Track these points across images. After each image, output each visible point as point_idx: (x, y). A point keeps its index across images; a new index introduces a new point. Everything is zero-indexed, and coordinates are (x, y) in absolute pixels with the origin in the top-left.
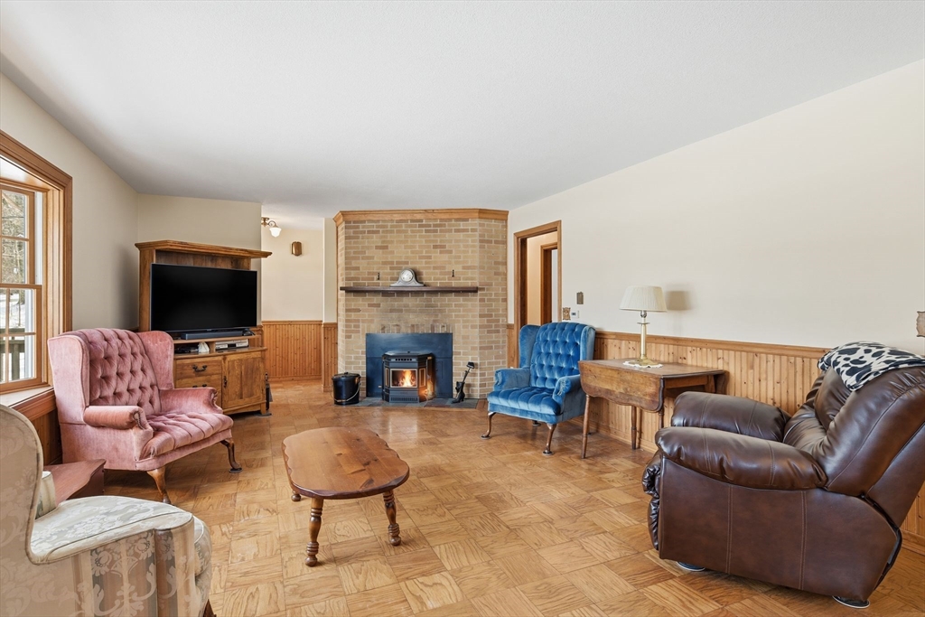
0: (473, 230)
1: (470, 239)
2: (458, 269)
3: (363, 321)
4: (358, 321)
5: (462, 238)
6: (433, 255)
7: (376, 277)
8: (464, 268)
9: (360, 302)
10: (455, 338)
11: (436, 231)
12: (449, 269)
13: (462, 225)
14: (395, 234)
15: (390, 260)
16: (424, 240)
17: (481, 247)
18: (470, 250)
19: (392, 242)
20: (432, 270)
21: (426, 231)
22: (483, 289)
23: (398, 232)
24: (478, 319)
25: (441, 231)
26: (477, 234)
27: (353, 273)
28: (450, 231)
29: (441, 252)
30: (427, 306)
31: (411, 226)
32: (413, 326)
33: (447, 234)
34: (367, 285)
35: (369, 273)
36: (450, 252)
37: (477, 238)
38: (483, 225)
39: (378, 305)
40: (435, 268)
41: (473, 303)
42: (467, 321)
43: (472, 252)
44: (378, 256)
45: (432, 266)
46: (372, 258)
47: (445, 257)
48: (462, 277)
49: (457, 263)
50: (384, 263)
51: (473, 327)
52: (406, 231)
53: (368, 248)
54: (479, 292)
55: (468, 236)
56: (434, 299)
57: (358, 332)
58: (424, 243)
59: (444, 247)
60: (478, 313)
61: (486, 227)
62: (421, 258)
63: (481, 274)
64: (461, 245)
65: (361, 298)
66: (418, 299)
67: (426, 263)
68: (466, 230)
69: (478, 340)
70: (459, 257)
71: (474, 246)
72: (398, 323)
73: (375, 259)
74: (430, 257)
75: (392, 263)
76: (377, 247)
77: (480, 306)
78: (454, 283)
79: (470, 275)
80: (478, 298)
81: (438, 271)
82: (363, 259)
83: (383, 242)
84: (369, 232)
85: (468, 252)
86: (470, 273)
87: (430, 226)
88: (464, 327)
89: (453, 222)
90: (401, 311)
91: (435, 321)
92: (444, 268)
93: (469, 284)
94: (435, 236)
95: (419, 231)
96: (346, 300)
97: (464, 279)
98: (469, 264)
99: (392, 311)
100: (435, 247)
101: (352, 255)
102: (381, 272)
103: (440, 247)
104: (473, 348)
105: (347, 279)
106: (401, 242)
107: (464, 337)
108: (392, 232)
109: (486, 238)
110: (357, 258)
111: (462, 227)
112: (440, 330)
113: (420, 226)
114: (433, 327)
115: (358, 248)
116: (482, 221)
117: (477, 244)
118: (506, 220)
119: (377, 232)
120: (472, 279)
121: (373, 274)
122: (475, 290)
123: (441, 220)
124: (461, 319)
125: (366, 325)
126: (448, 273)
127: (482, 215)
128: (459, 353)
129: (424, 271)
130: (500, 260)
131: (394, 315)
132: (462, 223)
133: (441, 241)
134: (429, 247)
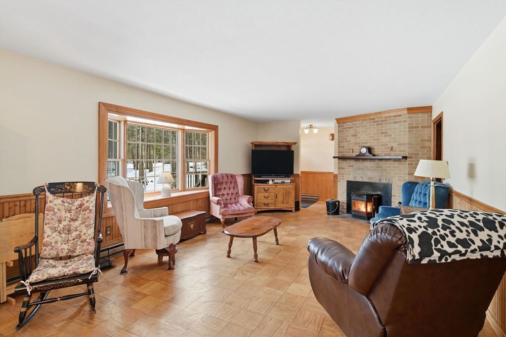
0: (405, 121)
1: (402, 127)
2: (395, 145)
3: (346, 174)
4: (343, 174)
5: (397, 127)
6: (380, 138)
7: (352, 151)
8: (399, 145)
9: (345, 164)
10: (393, 187)
11: (382, 124)
12: (390, 145)
13: (398, 119)
14: (361, 128)
15: (358, 142)
16: (375, 130)
17: (409, 131)
18: (402, 134)
19: (360, 132)
20: (380, 147)
21: (377, 125)
22: (412, 157)
23: (362, 126)
24: (407, 176)
25: (385, 124)
26: (407, 123)
27: (341, 150)
28: (390, 123)
29: (385, 136)
30: (377, 167)
31: (369, 123)
32: (370, 178)
33: (389, 125)
34: (347, 155)
35: (349, 149)
36: (391, 135)
37: (407, 126)
38: (412, 117)
39: (352, 166)
40: (382, 145)
41: (403, 166)
42: (401, 177)
43: (404, 135)
44: (353, 140)
45: (380, 144)
46: (350, 141)
47: (387, 139)
48: (397, 150)
49: (394, 142)
50: (356, 144)
52: (366, 126)
53: (348, 136)
54: (408, 159)
55: (401, 125)
56: (381, 163)
57: (343, 179)
58: (376, 132)
59: (387, 133)
60: (407, 172)
61: (414, 119)
62: (374, 140)
63: (410, 148)
64: (397, 131)
65: (345, 162)
66: (372, 163)
67: (377, 143)
68: (400, 122)
70: (396, 138)
71: (404, 131)
72: (362, 176)
73: (352, 142)
74: (379, 139)
75: (359, 143)
76: (353, 136)
77: (409, 168)
78: (393, 154)
79: (402, 149)
80: (408, 163)
81: (383, 147)
82: (346, 142)
83: (355, 132)
84: (349, 128)
86: (402, 148)
87: (379, 121)
88: (398, 180)
89: (392, 118)
90: (363, 169)
91: (381, 176)
92: (387, 145)
93: (402, 154)
94: (382, 127)
95: (373, 125)
96: (338, 163)
98: (402, 142)
99: (359, 169)
100: (382, 133)
101: (341, 140)
102: (354, 148)
103: (384, 133)
105: (339, 152)
106: (364, 132)
107: (398, 186)
108: (359, 127)
109: (414, 125)
110: (343, 142)
111: (397, 120)
112: (384, 181)
113: (374, 122)
114: (380, 179)
115: (343, 136)
116: (411, 115)
117: (407, 129)
118: (431, 112)
119: (352, 128)
120: (404, 151)
121: (350, 149)
122: (405, 158)
123: (385, 117)
124: (396, 175)
125: (347, 176)
126: (389, 148)
127: (410, 111)
128: (395, 196)
129: (376, 147)
130: (426, 138)
131: (360, 172)
132: (397, 118)
133: (385, 130)
134: (378, 133)
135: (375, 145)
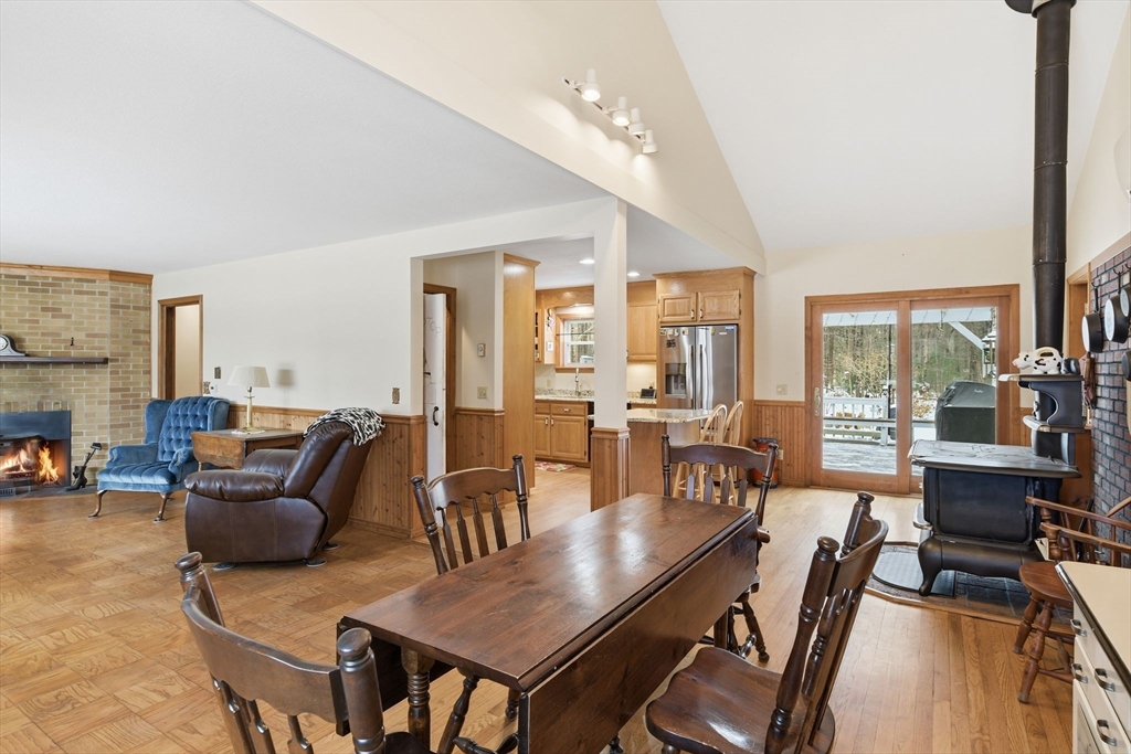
0: (101, 293)
1: (98, 303)
2: (80, 336)
5: (85, 301)
6: (41, 319)
8: (88, 335)
10: (75, 417)
11: (46, 291)
12: (66, 336)
13: (85, 287)
16: (27, 300)
17: (113, 313)
18: (97, 315)
20: (39, 337)
21: (30, 290)
22: (117, 360)
24: (108, 393)
25: (54, 291)
26: (108, 298)
28: (69, 292)
29: (53, 317)
30: (32, 379)
31: (6, 283)
32: (8, 404)
33: (63, 296)
36: (69, 316)
37: (109, 303)
38: (117, 288)
40: (43, 334)
41: (102, 380)
42: (94, 397)
43: (100, 318)
45: (40, 332)
47: (61, 322)
48: (85, 346)
49: (77, 329)
51: (100, 403)
54: (110, 364)
55: (95, 300)
56: (41, 371)
58: (27, 304)
59: (59, 310)
60: (108, 387)
61: (120, 291)
62: (22, 321)
63: (113, 342)
64: (85, 309)
66: (17, 371)
67: (30, 328)
68: (93, 293)
69: (108, 418)
70: (81, 323)
71: (103, 312)
74: (36, 321)
77: (112, 379)
78: (74, 353)
79: (96, 344)
80: (109, 370)
81: (49, 338)
85: (95, 317)
86: (96, 342)
87: (36, 284)
88: (87, 403)
89: (73, 282)
91: (43, 397)
92: (59, 335)
93: (96, 354)
94: (44, 297)
95: (19, 289)
97: (88, 348)
98: (96, 331)
100: (44, 309)
103: (55, 312)
104: (100, 427)
107: (87, 415)
109: (121, 303)
111: (85, 289)
112: (51, 408)
113: (21, 283)
114: (40, 405)
116: (115, 284)
117: (108, 309)
118: (150, 285)
120: (101, 348)
122: (105, 361)
123: (54, 278)
124: (84, 395)
126: (64, 341)
127: (113, 277)
128: (81, 434)
129: (27, 338)
130: (142, 327)
132: (85, 284)
133: (54, 303)
134: (34, 309)
135: (27, 334)
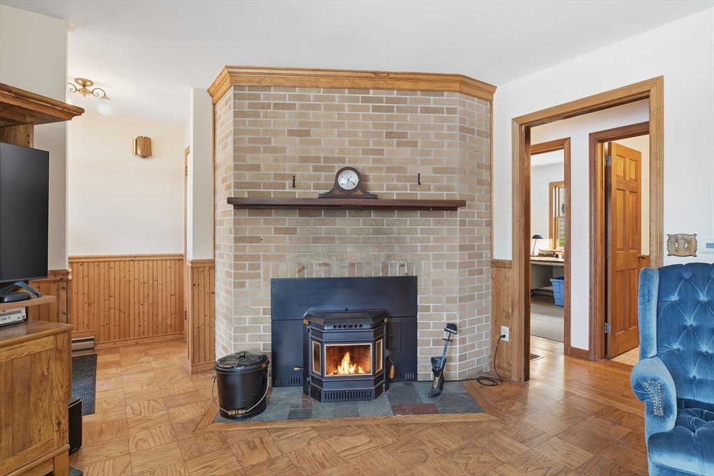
0: (450, 111)
1: (446, 125)
2: (427, 172)
3: (267, 258)
4: (257, 257)
5: (432, 122)
6: (386, 149)
7: (289, 183)
8: (436, 171)
9: (261, 225)
10: (421, 285)
11: (390, 110)
12: (412, 171)
13: (433, 101)
14: (322, 112)
15: (313, 154)
16: (370, 123)
17: (463, 139)
18: (446, 142)
19: (317, 124)
20: (384, 174)
21: (375, 109)
23: (328, 108)
24: (457, 252)
25: (399, 110)
26: (456, 117)
27: (248, 176)
28: (414, 110)
29: (399, 144)
30: (376, 232)
31: (349, 100)
32: (352, 265)
33: (409, 115)
34: (273, 194)
35: (277, 176)
36: (414, 144)
37: (457, 124)
39: (292, 231)
40: (389, 170)
41: (448, 227)
42: (440, 257)
43: (449, 145)
44: (293, 147)
45: (384, 166)
46: (283, 150)
47: (406, 152)
48: (433, 185)
49: (424, 162)
50: (304, 160)
51: (450, 266)
52: (341, 108)
53: (275, 133)
54: (459, 210)
55: (443, 120)
57: (257, 276)
58: (371, 129)
59: (404, 135)
60: (458, 244)
62: (365, 152)
64: (432, 133)
65: (262, 219)
66: (361, 220)
67: (375, 161)
68: (440, 111)
69: (457, 287)
70: (428, 153)
72: (327, 261)
73: (288, 153)
74: (381, 152)
75: (317, 159)
76: (292, 133)
77: (462, 232)
78: (420, 195)
79: (445, 183)
80: (458, 219)
81: (394, 175)
82: (266, 151)
83: (301, 124)
84: (277, 106)
85: (442, 145)
86: (444, 180)
87: (380, 100)
88: (435, 266)
89: (419, 96)
90: (332, 240)
91: (388, 257)
92: (403, 170)
93: (444, 196)
94: (389, 118)
95: (362, 109)
96: (236, 222)
97: (436, 189)
98: (444, 165)
99: (317, 240)
100: (389, 135)
101: (247, 144)
102: (298, 174)
103: (399, 137)
104: (450, 300)
105: (237, 185)
106: (333, 125)
107: (435, 283)
108: (317, 107)
109: (468, 125)
110: (256, 150)
111: (432, 105)
112: (396, 272)
113: (365, 100)
114: (385, 267)
115: (257, 132)
116: (463, 98)
117: (457, 133)
119: (292, 107)
120: (449, 189)
121: (284, 177)
122: (451, 207)
124: (431, 253)
125: (271, 264)
126: (411, 178)
127: (463, 87)
128: (427, 309)
129: (371, 175)
131: (321, 247)
133: (399, 126)
134: (379, 134)
135: (371, 169)
